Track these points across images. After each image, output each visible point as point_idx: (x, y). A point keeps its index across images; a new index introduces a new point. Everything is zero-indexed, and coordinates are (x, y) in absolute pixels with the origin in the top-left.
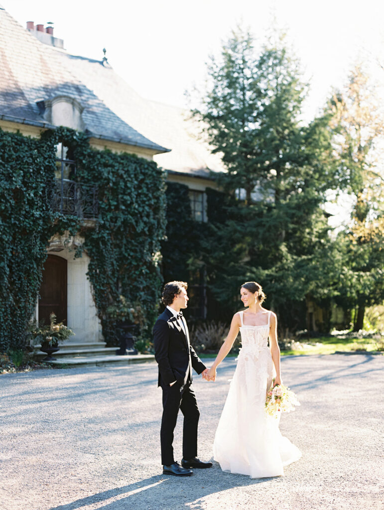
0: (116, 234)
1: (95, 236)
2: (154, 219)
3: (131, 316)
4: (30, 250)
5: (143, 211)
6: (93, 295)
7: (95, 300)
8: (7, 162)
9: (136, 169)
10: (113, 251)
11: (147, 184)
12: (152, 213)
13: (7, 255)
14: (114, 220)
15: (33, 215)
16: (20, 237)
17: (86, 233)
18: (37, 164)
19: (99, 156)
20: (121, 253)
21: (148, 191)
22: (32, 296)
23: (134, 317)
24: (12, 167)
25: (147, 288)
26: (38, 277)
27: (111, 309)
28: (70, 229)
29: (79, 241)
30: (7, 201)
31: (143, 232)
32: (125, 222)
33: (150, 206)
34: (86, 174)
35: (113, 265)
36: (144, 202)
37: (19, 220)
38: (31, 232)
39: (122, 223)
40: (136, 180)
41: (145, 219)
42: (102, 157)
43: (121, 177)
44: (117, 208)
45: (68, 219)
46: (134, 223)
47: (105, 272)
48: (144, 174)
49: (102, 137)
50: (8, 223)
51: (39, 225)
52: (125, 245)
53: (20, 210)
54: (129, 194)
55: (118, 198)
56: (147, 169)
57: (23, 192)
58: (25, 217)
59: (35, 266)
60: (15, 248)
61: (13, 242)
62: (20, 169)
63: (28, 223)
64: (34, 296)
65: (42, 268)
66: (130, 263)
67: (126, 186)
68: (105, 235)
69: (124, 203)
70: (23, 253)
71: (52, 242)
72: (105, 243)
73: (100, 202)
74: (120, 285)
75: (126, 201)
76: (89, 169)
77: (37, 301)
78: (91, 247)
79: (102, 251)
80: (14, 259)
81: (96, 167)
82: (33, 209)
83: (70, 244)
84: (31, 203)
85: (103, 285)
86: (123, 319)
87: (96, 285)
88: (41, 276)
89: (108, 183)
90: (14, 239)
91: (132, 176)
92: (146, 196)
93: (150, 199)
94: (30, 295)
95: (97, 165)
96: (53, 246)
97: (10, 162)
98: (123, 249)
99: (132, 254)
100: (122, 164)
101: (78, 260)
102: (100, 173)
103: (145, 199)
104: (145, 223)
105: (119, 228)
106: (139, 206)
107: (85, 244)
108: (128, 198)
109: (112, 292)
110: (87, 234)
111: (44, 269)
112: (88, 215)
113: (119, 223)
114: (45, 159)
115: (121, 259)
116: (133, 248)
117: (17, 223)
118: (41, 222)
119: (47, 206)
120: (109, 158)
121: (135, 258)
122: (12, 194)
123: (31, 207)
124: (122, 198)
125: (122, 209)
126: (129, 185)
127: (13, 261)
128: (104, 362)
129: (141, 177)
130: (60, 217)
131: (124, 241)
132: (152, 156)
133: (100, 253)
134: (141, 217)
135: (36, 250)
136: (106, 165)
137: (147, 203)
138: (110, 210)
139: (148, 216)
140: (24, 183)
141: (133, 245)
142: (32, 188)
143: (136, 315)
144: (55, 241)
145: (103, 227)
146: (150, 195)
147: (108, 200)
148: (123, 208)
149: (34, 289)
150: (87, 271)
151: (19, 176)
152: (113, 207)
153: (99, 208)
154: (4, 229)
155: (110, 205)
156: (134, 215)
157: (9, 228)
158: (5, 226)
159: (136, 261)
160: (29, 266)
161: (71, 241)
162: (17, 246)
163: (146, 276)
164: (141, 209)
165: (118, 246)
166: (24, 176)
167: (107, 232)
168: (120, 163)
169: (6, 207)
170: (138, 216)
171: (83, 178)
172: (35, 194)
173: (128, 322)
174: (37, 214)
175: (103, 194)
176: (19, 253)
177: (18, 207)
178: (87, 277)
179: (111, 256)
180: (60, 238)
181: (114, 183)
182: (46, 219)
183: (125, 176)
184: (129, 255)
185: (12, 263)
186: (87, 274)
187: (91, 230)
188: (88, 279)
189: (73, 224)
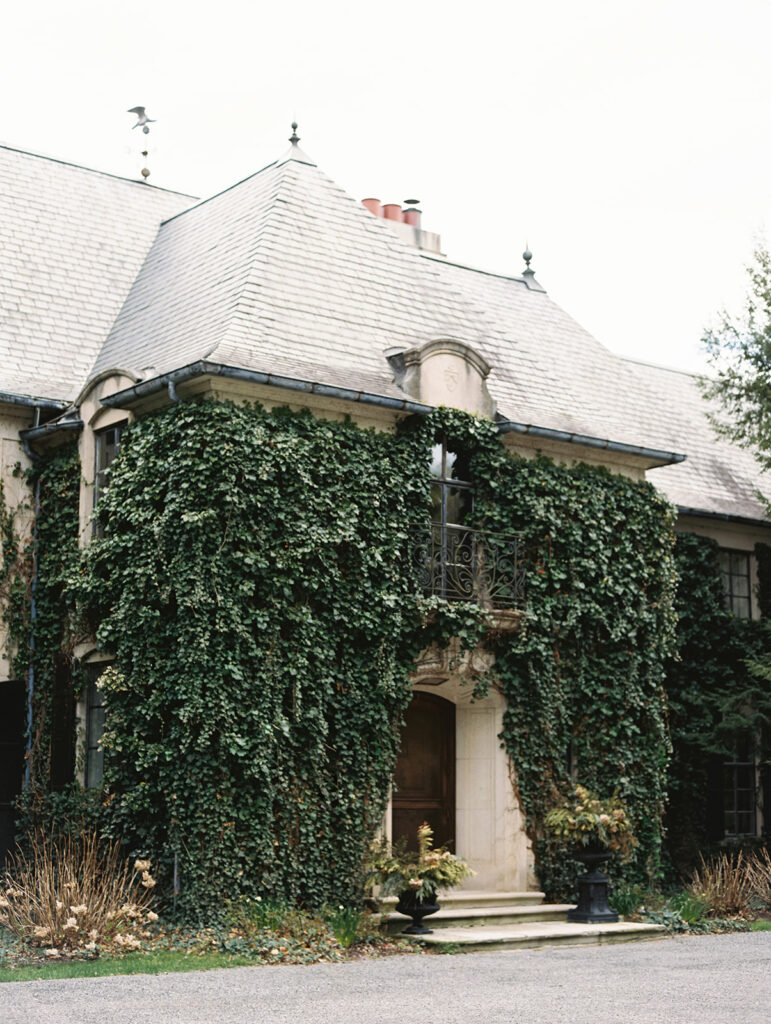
0: (565, 644)
1: (518, 651)
2: (649, 611)
3: (603, 833)
4: (374, 682)
5: (625, 593)
6: (515, 785)
7: (519, 795)
8: (326, 485)
9: (607, 498)
10: (557, 683)
11: (632, 532)
12: (644, 599)
13: (324, 692)
14: (561, 613)
15: (380, 602)
16: (352, 651)
17: (496, 644)
18: (389, 490)
19: (525, 472)
20: (576, 689)
21: (636, 547)
22: (377, 785)
23: (609, 834)
24: (334, 497)
25: (636, 767)
26: (392, 742)
27: (556, 817)
28: (463, 633)
29: (482, 662)
30: (324, 571)
31: (626, 641)
32: (584, 619)
33: (639, 581)
34: (495, 513)
35: (558, 714)
36: (626, 573)
37: (349, 613)
38: (376, 641)
39: (580, 620)
40: (608, 524)
41: (630, 611)
42: (532, 473)
43: (575, 517)
44: (567, 586)
45: (458, 612)
46: (606, 622)
47: (541, 732)
48: (627, 512)
49: (531, 429)
50: (326, 620)
51: (394, 624)
52: (586, 672)
53: (353, 591)
54: (594, 556)
55: (568, 565)
56: (632, 498)
57: (358, 550)
58: (364, 607)
59: (385, 717)
60: (341, 676)
61: (337, 661)
62: (352, 500)
63: (368, 620)
64: (382, 784)
65: (400, 721)
66: (598, 712)
67: (586, 537)
68: (541, 647)
69: (583, 575)
70: (360, 688)
71: (423, 662)
72: (540, 667)
73: (529, 574)
74: (575, 762)
75: (587, 570)
76: (503, 501)
77: (389, 795)
78: (508, 675)
79: (535, 684)
80: (339, 702)
81: (518, 496)
82: (380, 590)
83: (462, 669)
84: (377, 577)
85: (536, 761)
86: (585, 840)
87: (521, 760)
88: (398, 740)
89: (547, 531)
90: (339, 654)
91: (600, 515)
92: (631, 558)
93: (640, 567)
94: (373, 781)
95: (521, 491)
96: (425, 672)
97: (330, 485)
98: (581, 680)
99: (601, 690)
100: (578, 488)
101: (480, 704)
102: (528, 509)
103: (629, 566)
104: (630, 620)
105: (573, 629)
106: (616, 581)
107: (497, 668)
108: (591, 564)
109: (557, 778)
110: (501, 645)
111: (403, 723)
112: (501, 603)
113: (572, 621)
114: (407, 478)
115: (579, 701)
116: (603, 677)
117: (346, 619)
118: (398, 618)
119: (411, 582)
120: (548, 477)
121: (606, 699)
122: (335, 556)
123: (377, 585)
124: (578, 564)
125: (578, 590)
126: (593, 536)
127: (336, 706)
128: (541, 940)
129: (620, 517)
130: (439, 605)
131: (584, 663)
132: (641, 471)
133: (529, 686)
134: (622, 607)
135: (388, 681)
136: (541, 492)
137: (634, 575)
138: (550, 591)
139: (636, 605)
140: (361, 531)
141: (603, 671)
142: (380, 543)
143: (615, 830)
144: (428, 664)
145: (536, 628)
146: (640, 557)
147: (547, 569)
148: (582, 586)
149: (383, 771)
150: (499, 728)
151: (350, 515)
152: (557, 586)
153: (528, 586)
154: (317, 634)
155: (550, 580)
156: (604, 601)
157: (329, 631)
158: (320, 627)
159: (612, 707)
160: (372, 717)
161: (465, 660)
162: (344, 673)
163: (634, 742)
164: (620, 590)
165: (568, 672)
166: (360, 516)
167: (546, 640)
168: (571, 487)
169: (321, 585)
170: (614, 604)
171: (490, 520)
172: (386, 556)
173: (595, 846)
174: (390, 600)
175: (535, 558)
176: (350, 687)
177: (348, 585)
178: (499, 742)
179: (556, 696)
180: (439, 655)
181: (559, 532)
182: (409, 612)
183: (583, 515)
184: (594, 692)
185: (335, 711)
186: (500, 736)
187: (510, 636)
188: (502, 746)
189: (470, 622)
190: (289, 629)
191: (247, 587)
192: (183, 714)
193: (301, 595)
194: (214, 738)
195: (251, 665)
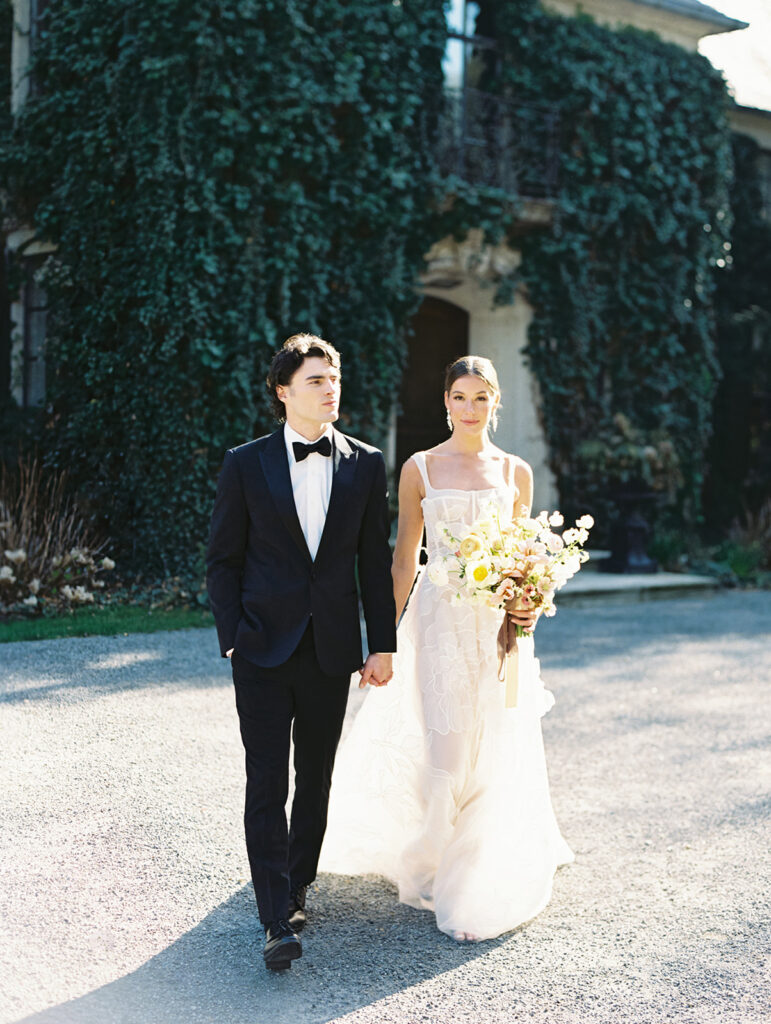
0: (603, 244)
1: (550, 249)
2: (703, 206)
3: (646, 469)
4: (377, 280)
5: (675, 186)
6: (539, 410)
7: (543, 422)
8: (322, 30)
9: (658, 71)
10: (592, 290)
11: (686, 113)
12: (696, 194)
13: (317, 290)
14: (601, 205)
15: (388, 182)
16: (351, 241)
17: (523, 238)
18: (400, 41)
19: (562, 30)
20: (613, 298)
21: (689, 129)
22: (380, 407)
23: (655, 472)
24: (333, 46)
25: (678, 395)
26: (397, 354)
27: (589, 449)
28: (486, 224)
29: (506, 260)
30: (320, 140)
31: (674, 243)
32: (629, 215)
33: (692, 172)
34: (526, 78)
35: (592, 326)
36: (677, 160)
37: (350, 195)
38: (381, 229)
39: (623, 214)
40: (661, 97)
41: (679, 207)
42: (571, 32)
43: (620, 89)
44: (608, 174)
45: (481, 198)
46: (651, 217)
47: (570, 347)
48: (679, 85)
50: (321, 201)
51: (403, 210)
52: (626, 276)
53: (354, 166)
54: (641, 138)
55: (610, 147)
56: (686, 71)
57: (360, 115)
58: (368, 187)
59: (390, 324)
60: (337, 272)
61: (332, 256)
62: (356, 51)
63: (373, 204)
64: (385, 406)
65: (407, 329)
66: (637, 327)
67: (633, 115)
68: (576, 246)
69: (627, 159)
70: (360, 286)
71: (436, 259)
72: (574, 270)
73: (565, 157)
74: (607, 384)
75: (632, 154)
76: (538, 65)
77: (393, 419)
78: (535, 279)
79: (566, 290)
80: (334, 304)
81: (554, 59)
82: (386, 165)
83: (482, 269)
84: (383, 148)
85: (566, 383)
86: (625, 477)
87: (547, 380)
88: (404, 352)
89: (586, 105)
90: (336, 246)
91: (650, 88)
92: (685, 144)
93: (692, 155)
94: (375, 402)
95: (559, 54)
96: (438, 271)
97: (328, 30)
98: (620, 287)
99: (642, 300)
100: (624, 54)
101: (502, 312)
102: (567, 76)
103: (681, 153)
104: (680, 218)
105: (613, 227)
106: (666, 171)
107: (522, 270)
108: (635, 146)
109: (587, 402)
110: (529, 240)
111: (411, 333)
112: (531, 190)
113: (613, 216)
114: (421, 28)
115: (615, 312)
116: (646, 285)
117: (345, 201)
118: (408, 203)
119: (424, 160)
120: (590, 37)
121: (650, 312)
122: (332, 121)
123: (383, 160)
124: (622, 147)
125: (621, 178)
126: (641, 112)
127: (331, 308)
129: (672, 93)
130: (460, 189)
131: (624, 267)
132: (697, 38)
133: (561, 297)
134: (671, 201)
135: (395, 280)
136: (581, 56)
137: (686, 163)
138: (588, 179)
139: (686, 199)
140: (367, 92)
141: (644, 277)
142: (387, 107)
143: (660, 465)
144: (443, 256)
145: (571, 223)
146: (695, 144)
147: (585, 151)
148: (625, 173)
149: (386, 389)
150: (522, 341)
151: (352, 68)
152: (597, 172)
153: (563, 172)
154: (309, 219)
155: (589, 165)
156: (651, 193)
157: (323, 215)
158: (313, 210)
159: (654, 321)
160: (375, 324)
161: (486, 258)
162: (342, 268)
163: (677, 363)
164: (670, 180)
165: (605, 278)
166: (366, 72)
167: (582, 237)
168: (616, 52)
169: (316, 156)
170: (663, 198)
171: (519, 87)
172: (396, 123)
173: (637, 483)
174: (400, 178)
175: (572, 136)
176: (348, 287)
177: (347, 160)
178: (521, 359)
179: (590, 304)
180: (455, 251)
181: (603, 106)
182: (422, 194)
183: (631, 87)
184: (635, 303)
185: (329, 315)
186: (525, 351)
187: (541, 230)
188: (525, 364)
189: (495, 210)
190: (275, 211)
191: (224, 156)
192: (145, 315)
193: (290, 168)
194: (183, 345)
195: (226, 254)
